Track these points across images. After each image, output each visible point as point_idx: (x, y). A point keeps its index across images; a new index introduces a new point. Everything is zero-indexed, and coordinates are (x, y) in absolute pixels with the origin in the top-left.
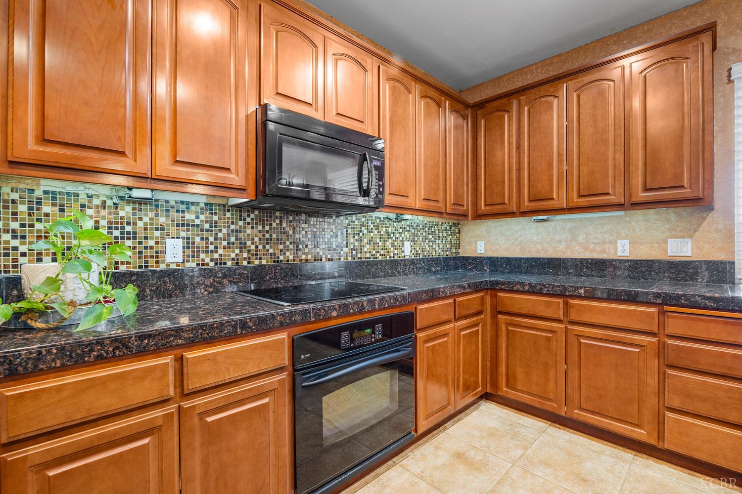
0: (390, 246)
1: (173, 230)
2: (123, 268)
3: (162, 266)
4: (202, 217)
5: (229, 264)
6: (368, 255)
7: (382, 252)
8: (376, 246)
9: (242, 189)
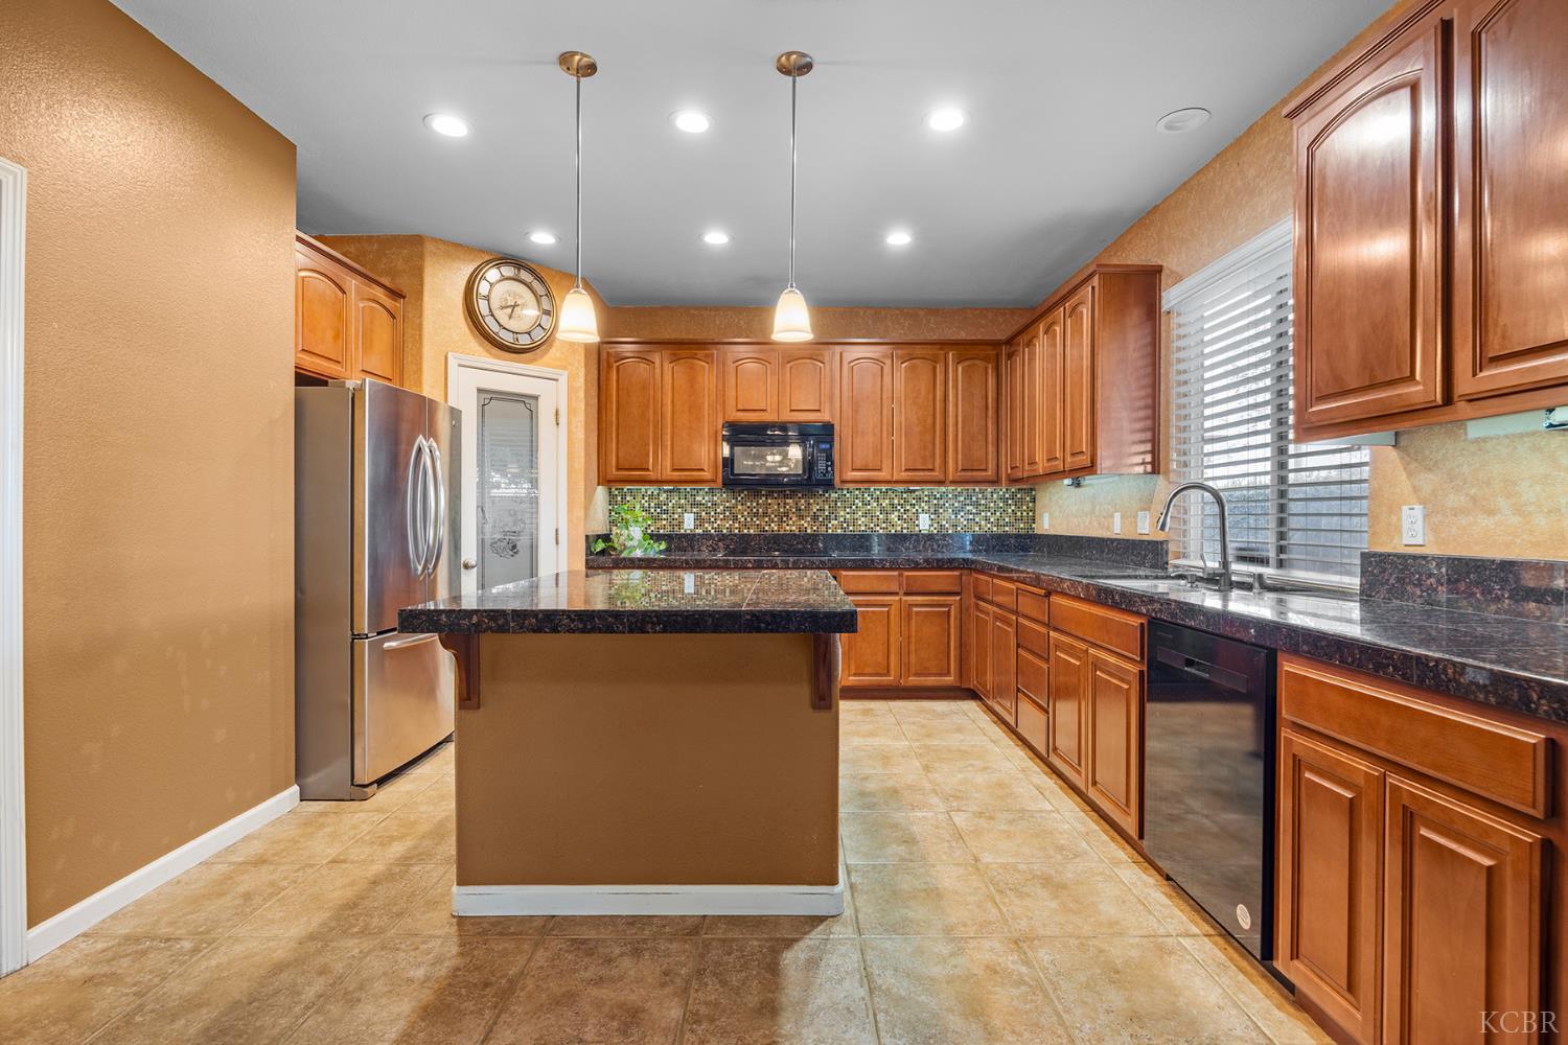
0: (896, 519)
1: (689, 509)
2: (661, 531)
3: (682, 531)
4: (706, 498)
5: (725, 531)
6: (863, 528)
7: (884, 525)
8: (875, 519)
9: (713, 481)
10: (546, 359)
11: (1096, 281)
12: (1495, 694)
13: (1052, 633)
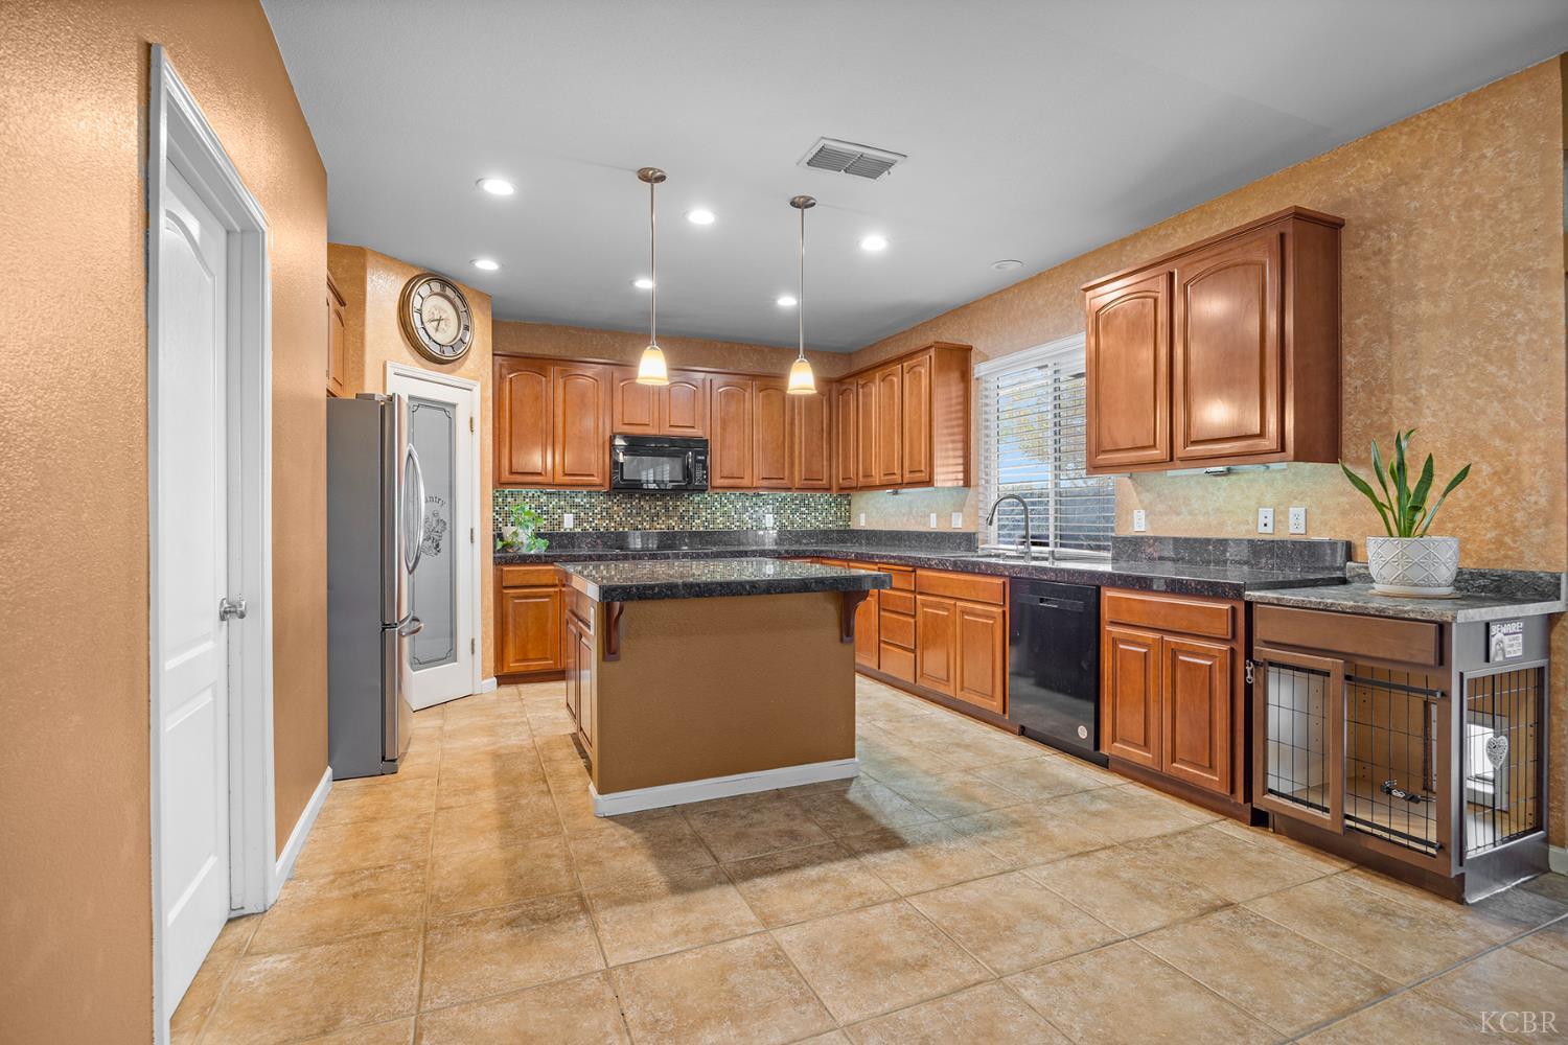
0: (747, 519)
1: (568, 509)
2: (542, 531)
3: (562, 530)
4: (585, 500)
5: (602, 530)
6: (721, 526)
7: (738, 524)
8: (731, 519)
9: (601, 485)
10: (463, 369)
11: (932, 352)
12: (1212, 591)
13: (918, 597)
